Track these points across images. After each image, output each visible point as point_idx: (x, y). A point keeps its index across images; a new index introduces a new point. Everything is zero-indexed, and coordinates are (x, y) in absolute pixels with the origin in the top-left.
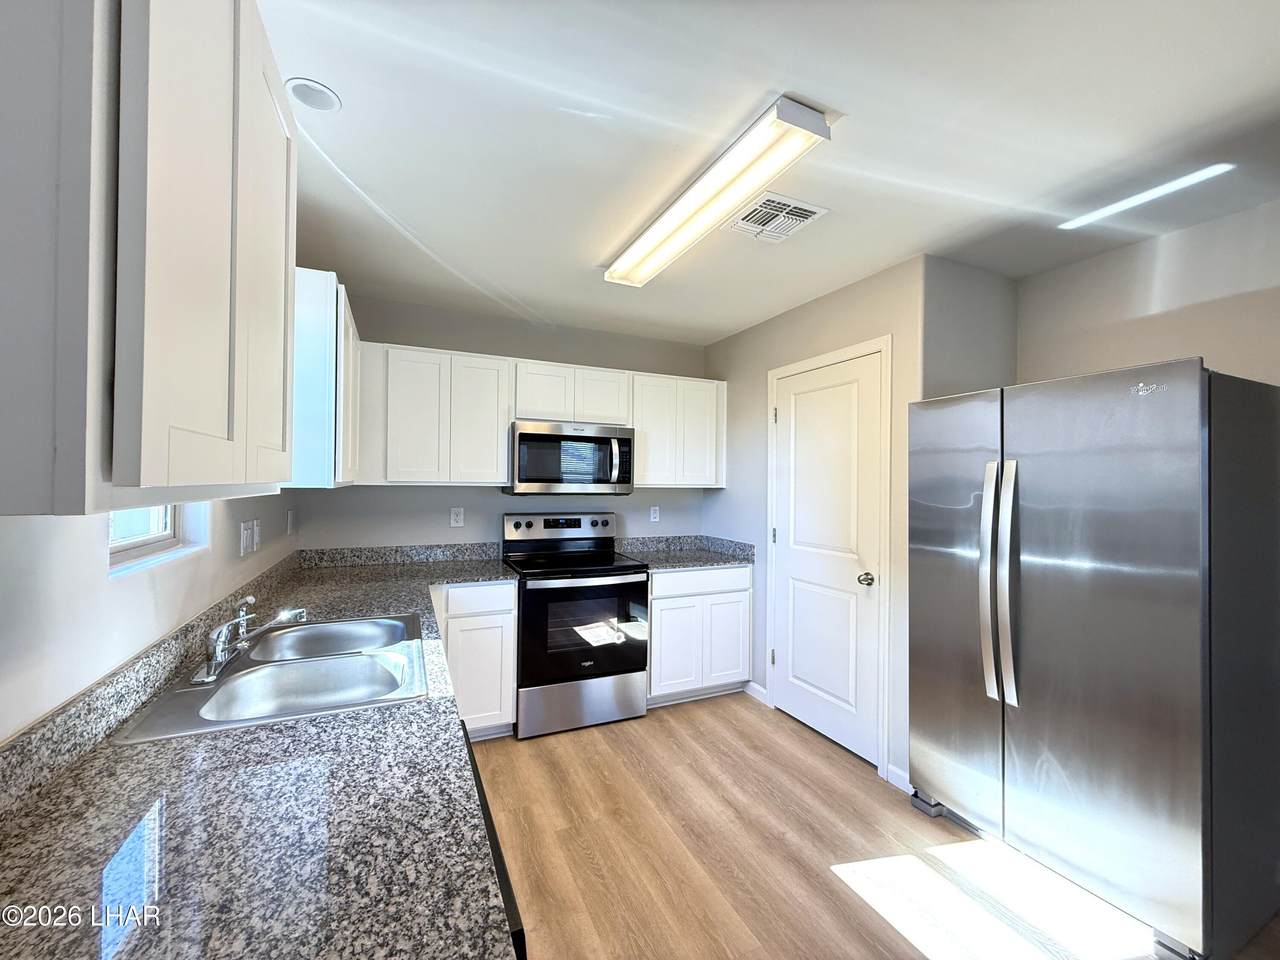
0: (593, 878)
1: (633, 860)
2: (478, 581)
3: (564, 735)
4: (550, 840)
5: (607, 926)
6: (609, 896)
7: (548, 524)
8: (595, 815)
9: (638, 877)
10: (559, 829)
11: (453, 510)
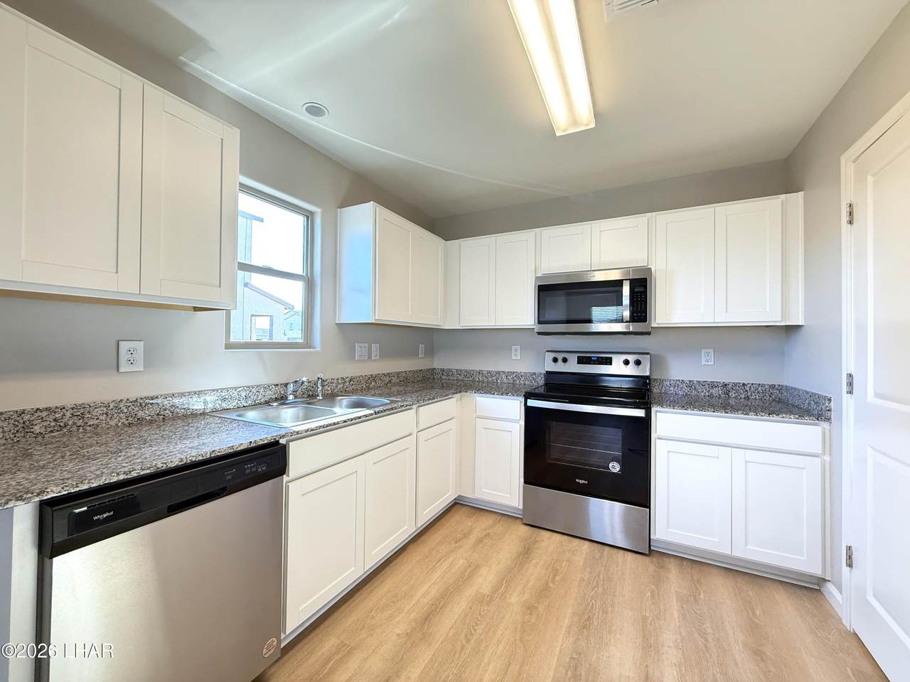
0: (462, 636)
1: (501, 648)
2: (494, 394)
3: (559, 535)
4: (469, 592)
5: (433, 672)
6: (457, 655)
7: (581, 361)
8: (513, 600)
9: (489, 663)
10: (480, 591)
11: (514, 347)
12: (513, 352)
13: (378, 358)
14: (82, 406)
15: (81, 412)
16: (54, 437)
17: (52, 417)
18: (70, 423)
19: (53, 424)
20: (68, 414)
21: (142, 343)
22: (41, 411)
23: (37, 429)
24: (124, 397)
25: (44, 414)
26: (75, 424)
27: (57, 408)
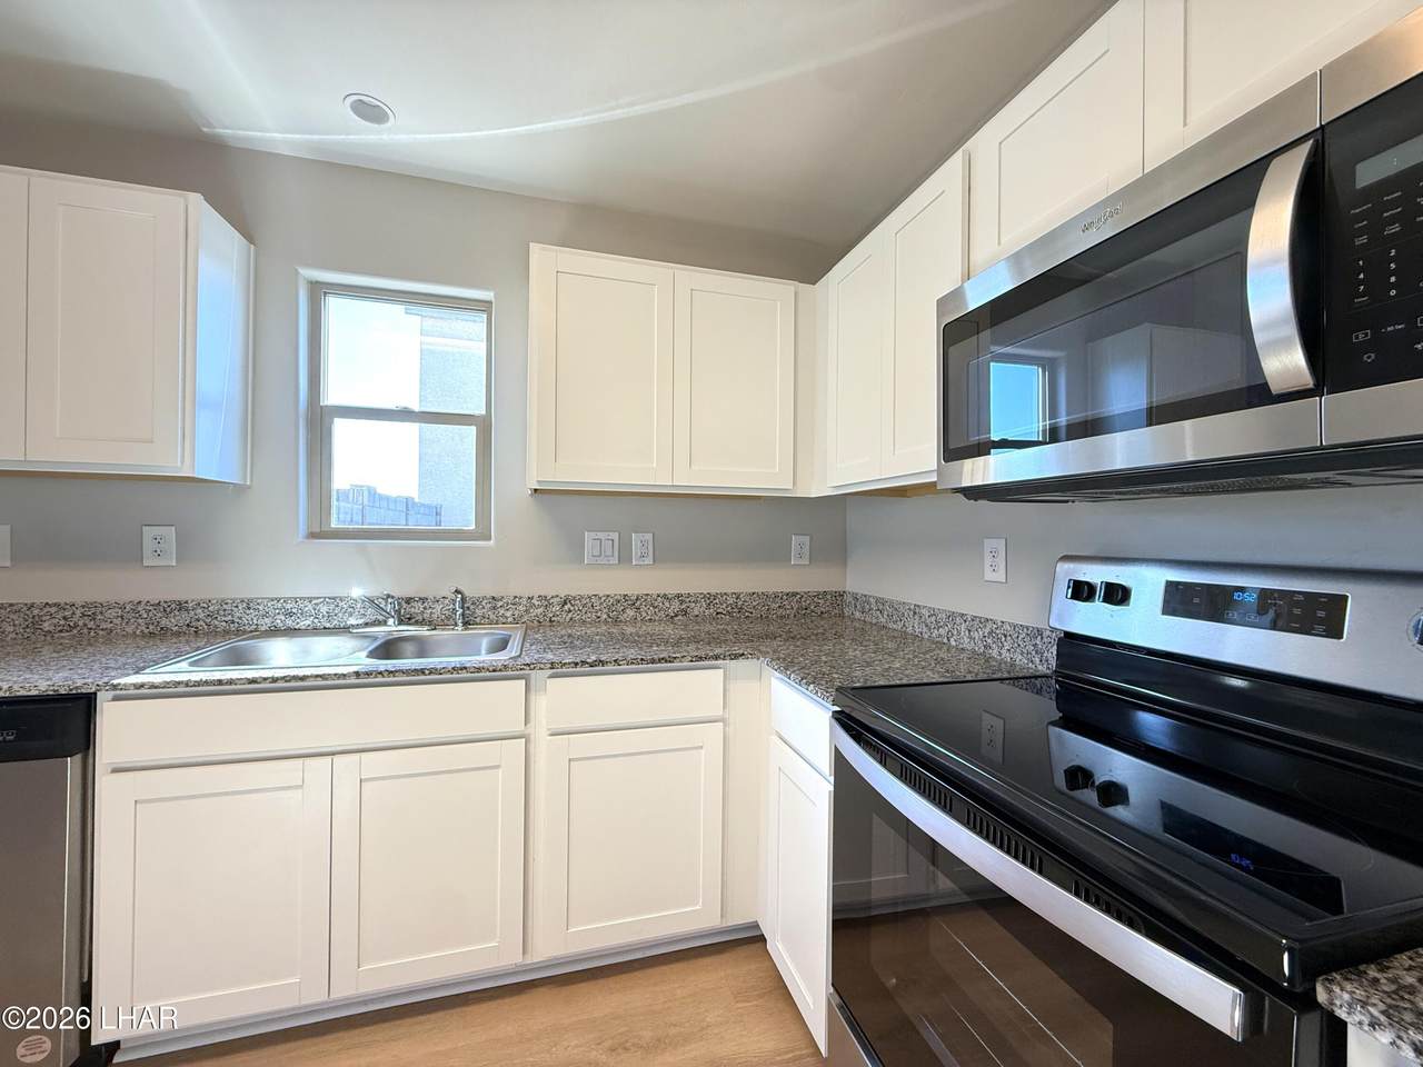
11: (989, 544)
12: (988, 560)
13: (649, 561)
14: (94, 605)
15: (92, 611)
16: (63, 637)
17: (60, 615)
18: (81, 623)
19: (62, 622)
20: (78, 613)
21: (173, 528)
22: (50, 606)
23: (46, 626)
24: (145, 598)
25: (53, 610)
26: (85, 625)
27: (66, 604)
